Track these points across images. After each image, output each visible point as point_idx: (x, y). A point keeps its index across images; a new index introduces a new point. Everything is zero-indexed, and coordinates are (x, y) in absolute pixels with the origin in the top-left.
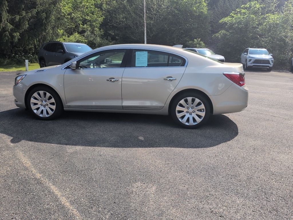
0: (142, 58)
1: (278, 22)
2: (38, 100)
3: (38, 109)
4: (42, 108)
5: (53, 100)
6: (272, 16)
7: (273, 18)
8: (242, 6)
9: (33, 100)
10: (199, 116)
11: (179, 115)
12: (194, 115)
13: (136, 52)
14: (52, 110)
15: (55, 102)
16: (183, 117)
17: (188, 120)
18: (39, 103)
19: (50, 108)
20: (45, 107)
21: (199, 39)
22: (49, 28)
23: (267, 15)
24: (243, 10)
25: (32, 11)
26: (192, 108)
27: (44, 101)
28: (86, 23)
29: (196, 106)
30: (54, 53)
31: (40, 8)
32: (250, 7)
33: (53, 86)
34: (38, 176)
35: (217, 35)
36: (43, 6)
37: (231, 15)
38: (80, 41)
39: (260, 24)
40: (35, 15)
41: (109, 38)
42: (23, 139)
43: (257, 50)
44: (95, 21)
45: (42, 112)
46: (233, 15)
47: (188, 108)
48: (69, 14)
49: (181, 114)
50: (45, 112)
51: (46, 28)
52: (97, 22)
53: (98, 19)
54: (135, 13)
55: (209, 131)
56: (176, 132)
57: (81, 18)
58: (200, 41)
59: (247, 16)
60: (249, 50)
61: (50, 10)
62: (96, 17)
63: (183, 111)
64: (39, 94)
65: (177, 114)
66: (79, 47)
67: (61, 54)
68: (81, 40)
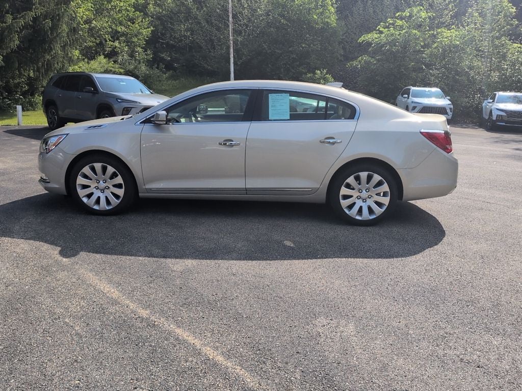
0: (278, 106)
1: (458, 43)
2: (91, 180)
3: (89, 196)
4: (97, 193)
5: (119, 180)
6: (447, 33)
7: (449, 36)
8: (397, 15)
9: (80, 180)
10: (379, 204)
11: (344, 203)
12: (370, 202)
13: (269, 95)
14: (117, 197)
15: (123, 183)
16: (350, 207)
17: (360, 211)
18: (93, 185)
19: (112, 193)
20: (104, 192)
21: (325, 71)
22: (57, 48)
23: (440, 30)
24: (398, 21)
25: (25, 14)
26: (368, 190)
27: (101, 182)
28: (118, 39)
29: (374, 187)
30: (76, 92)
31: (38, 10)
32: (411, 16)
33: (120, 154)
34: (144, 313)
35: (355, 63)
36: (44, 7)
37: (379, 30)
38: (111, 71)
39: (426, 46)
40: (31, 23)
41: (162, 66)
42: (82, 250)
43: (425, 91)
44: (136, 36)
45: (98, 201)
46: (383, 29)
47: (361, 191)
48: (86, 22)
49: (348, 202)
50: (103, 201)
51: (51, 48)
52: (140, 37)
53: (141, 31)
54: (207, 22)
55: (396, 230)
56: (343, 233)
57: (110, 30)
58: (326, 74)
59: (406, 32)
60: (411, 91)
61: (59, 15)
62: (138, 28)
63: (351, 196)
64: (93, 169)
65: (342, 201)
66: (121, 83)
67: (91, 94)
68: (111, 68)
